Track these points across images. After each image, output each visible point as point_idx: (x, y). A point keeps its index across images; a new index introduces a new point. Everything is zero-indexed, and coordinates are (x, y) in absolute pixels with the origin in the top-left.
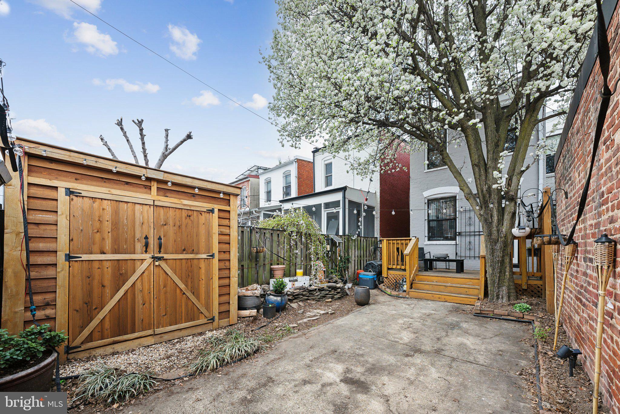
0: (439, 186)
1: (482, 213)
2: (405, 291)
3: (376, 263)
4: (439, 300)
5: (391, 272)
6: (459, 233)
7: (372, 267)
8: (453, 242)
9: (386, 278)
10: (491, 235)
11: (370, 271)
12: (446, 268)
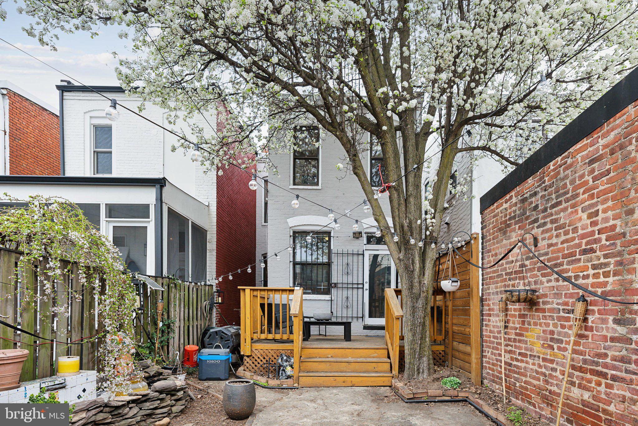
0: (309, 214)
1: (401, 256)
2: (289, 377)
3: (230, 331)
4: (344, 384)
5: (259, 346)
6: (335, 284)
7: (222, 338)
8: (327, 297)
9: (248, 356)
10: (412, 288)
11: (218, 347)
12: (320, 335)
